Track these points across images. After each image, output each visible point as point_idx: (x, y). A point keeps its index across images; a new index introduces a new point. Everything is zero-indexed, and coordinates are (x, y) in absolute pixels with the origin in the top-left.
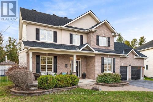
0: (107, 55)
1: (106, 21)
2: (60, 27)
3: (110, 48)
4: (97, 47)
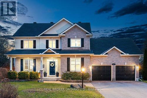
0: (74, 55)
1: (76, 24)
2: (36, 36)
3: (84, 48)
4: (68, 48)
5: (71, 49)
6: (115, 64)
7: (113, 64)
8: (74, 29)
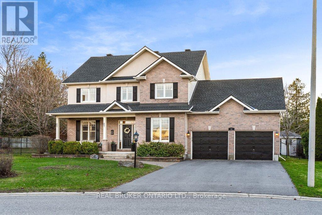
0: (158, 113)
1: (163, 58)
2: (100, 82)
3: (177, 100)
4: (151, 101)
5: (156, 102)
6: (233, 129)
7: (230, 129)
8: (161, 67)
